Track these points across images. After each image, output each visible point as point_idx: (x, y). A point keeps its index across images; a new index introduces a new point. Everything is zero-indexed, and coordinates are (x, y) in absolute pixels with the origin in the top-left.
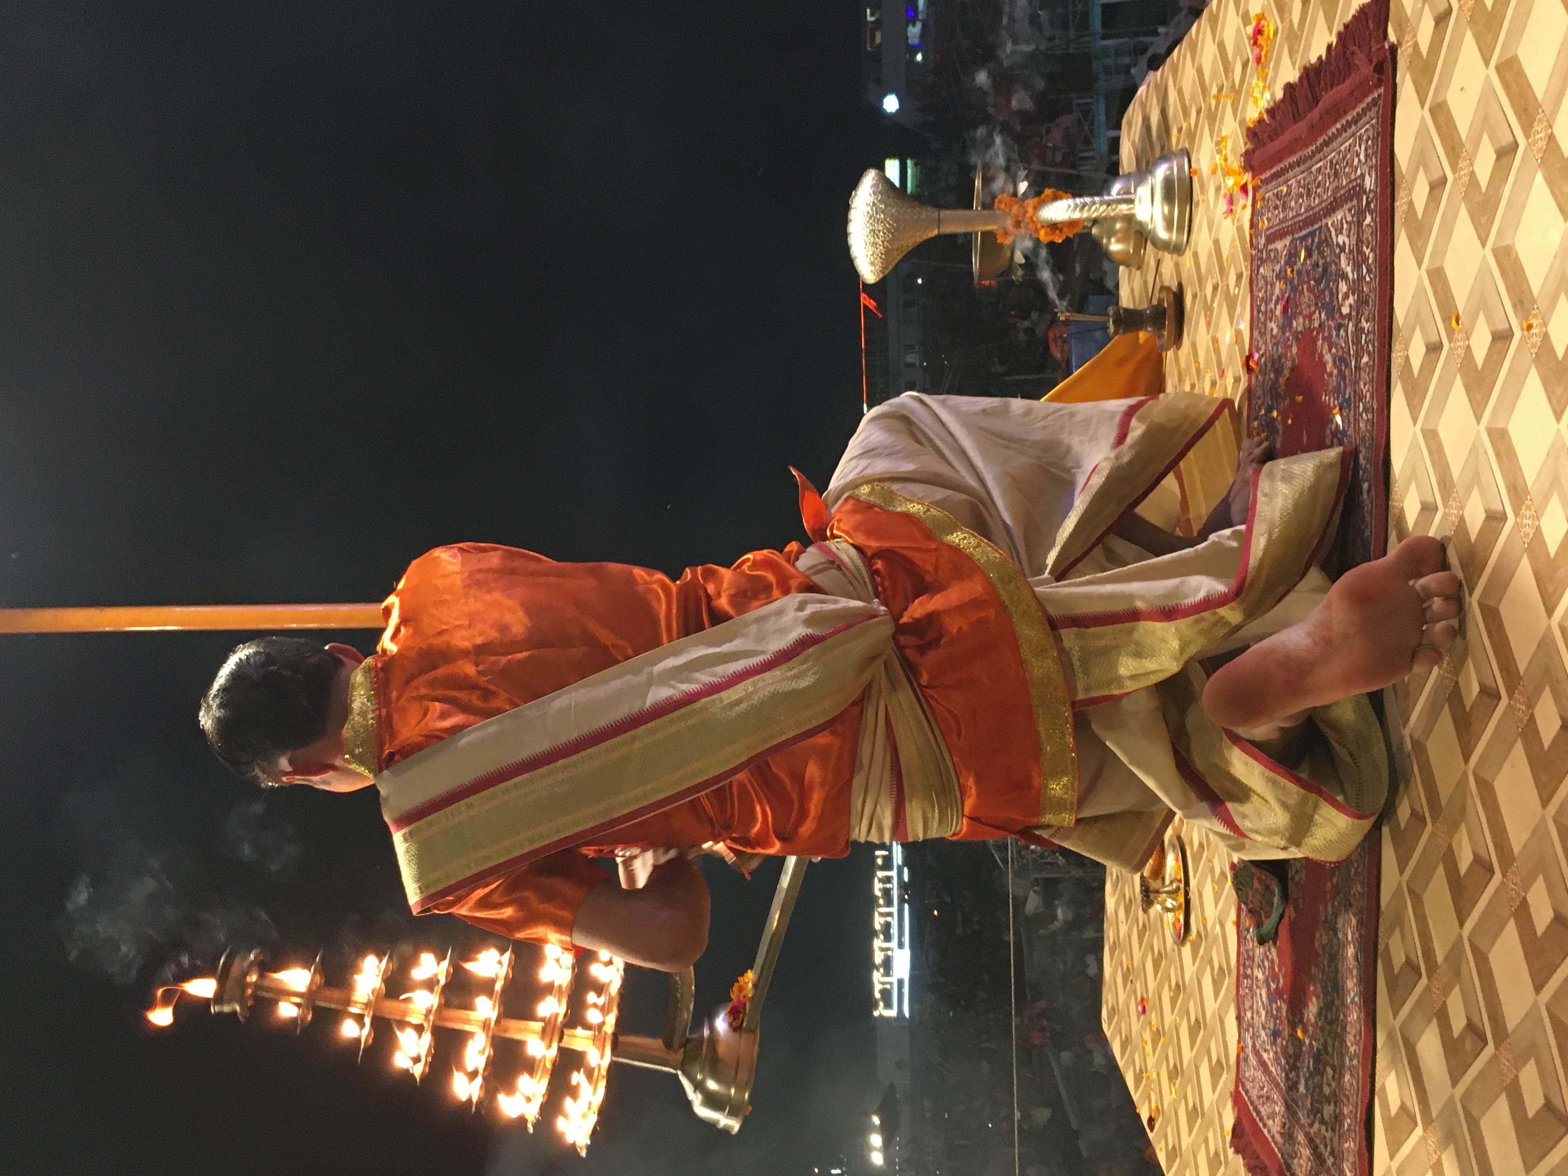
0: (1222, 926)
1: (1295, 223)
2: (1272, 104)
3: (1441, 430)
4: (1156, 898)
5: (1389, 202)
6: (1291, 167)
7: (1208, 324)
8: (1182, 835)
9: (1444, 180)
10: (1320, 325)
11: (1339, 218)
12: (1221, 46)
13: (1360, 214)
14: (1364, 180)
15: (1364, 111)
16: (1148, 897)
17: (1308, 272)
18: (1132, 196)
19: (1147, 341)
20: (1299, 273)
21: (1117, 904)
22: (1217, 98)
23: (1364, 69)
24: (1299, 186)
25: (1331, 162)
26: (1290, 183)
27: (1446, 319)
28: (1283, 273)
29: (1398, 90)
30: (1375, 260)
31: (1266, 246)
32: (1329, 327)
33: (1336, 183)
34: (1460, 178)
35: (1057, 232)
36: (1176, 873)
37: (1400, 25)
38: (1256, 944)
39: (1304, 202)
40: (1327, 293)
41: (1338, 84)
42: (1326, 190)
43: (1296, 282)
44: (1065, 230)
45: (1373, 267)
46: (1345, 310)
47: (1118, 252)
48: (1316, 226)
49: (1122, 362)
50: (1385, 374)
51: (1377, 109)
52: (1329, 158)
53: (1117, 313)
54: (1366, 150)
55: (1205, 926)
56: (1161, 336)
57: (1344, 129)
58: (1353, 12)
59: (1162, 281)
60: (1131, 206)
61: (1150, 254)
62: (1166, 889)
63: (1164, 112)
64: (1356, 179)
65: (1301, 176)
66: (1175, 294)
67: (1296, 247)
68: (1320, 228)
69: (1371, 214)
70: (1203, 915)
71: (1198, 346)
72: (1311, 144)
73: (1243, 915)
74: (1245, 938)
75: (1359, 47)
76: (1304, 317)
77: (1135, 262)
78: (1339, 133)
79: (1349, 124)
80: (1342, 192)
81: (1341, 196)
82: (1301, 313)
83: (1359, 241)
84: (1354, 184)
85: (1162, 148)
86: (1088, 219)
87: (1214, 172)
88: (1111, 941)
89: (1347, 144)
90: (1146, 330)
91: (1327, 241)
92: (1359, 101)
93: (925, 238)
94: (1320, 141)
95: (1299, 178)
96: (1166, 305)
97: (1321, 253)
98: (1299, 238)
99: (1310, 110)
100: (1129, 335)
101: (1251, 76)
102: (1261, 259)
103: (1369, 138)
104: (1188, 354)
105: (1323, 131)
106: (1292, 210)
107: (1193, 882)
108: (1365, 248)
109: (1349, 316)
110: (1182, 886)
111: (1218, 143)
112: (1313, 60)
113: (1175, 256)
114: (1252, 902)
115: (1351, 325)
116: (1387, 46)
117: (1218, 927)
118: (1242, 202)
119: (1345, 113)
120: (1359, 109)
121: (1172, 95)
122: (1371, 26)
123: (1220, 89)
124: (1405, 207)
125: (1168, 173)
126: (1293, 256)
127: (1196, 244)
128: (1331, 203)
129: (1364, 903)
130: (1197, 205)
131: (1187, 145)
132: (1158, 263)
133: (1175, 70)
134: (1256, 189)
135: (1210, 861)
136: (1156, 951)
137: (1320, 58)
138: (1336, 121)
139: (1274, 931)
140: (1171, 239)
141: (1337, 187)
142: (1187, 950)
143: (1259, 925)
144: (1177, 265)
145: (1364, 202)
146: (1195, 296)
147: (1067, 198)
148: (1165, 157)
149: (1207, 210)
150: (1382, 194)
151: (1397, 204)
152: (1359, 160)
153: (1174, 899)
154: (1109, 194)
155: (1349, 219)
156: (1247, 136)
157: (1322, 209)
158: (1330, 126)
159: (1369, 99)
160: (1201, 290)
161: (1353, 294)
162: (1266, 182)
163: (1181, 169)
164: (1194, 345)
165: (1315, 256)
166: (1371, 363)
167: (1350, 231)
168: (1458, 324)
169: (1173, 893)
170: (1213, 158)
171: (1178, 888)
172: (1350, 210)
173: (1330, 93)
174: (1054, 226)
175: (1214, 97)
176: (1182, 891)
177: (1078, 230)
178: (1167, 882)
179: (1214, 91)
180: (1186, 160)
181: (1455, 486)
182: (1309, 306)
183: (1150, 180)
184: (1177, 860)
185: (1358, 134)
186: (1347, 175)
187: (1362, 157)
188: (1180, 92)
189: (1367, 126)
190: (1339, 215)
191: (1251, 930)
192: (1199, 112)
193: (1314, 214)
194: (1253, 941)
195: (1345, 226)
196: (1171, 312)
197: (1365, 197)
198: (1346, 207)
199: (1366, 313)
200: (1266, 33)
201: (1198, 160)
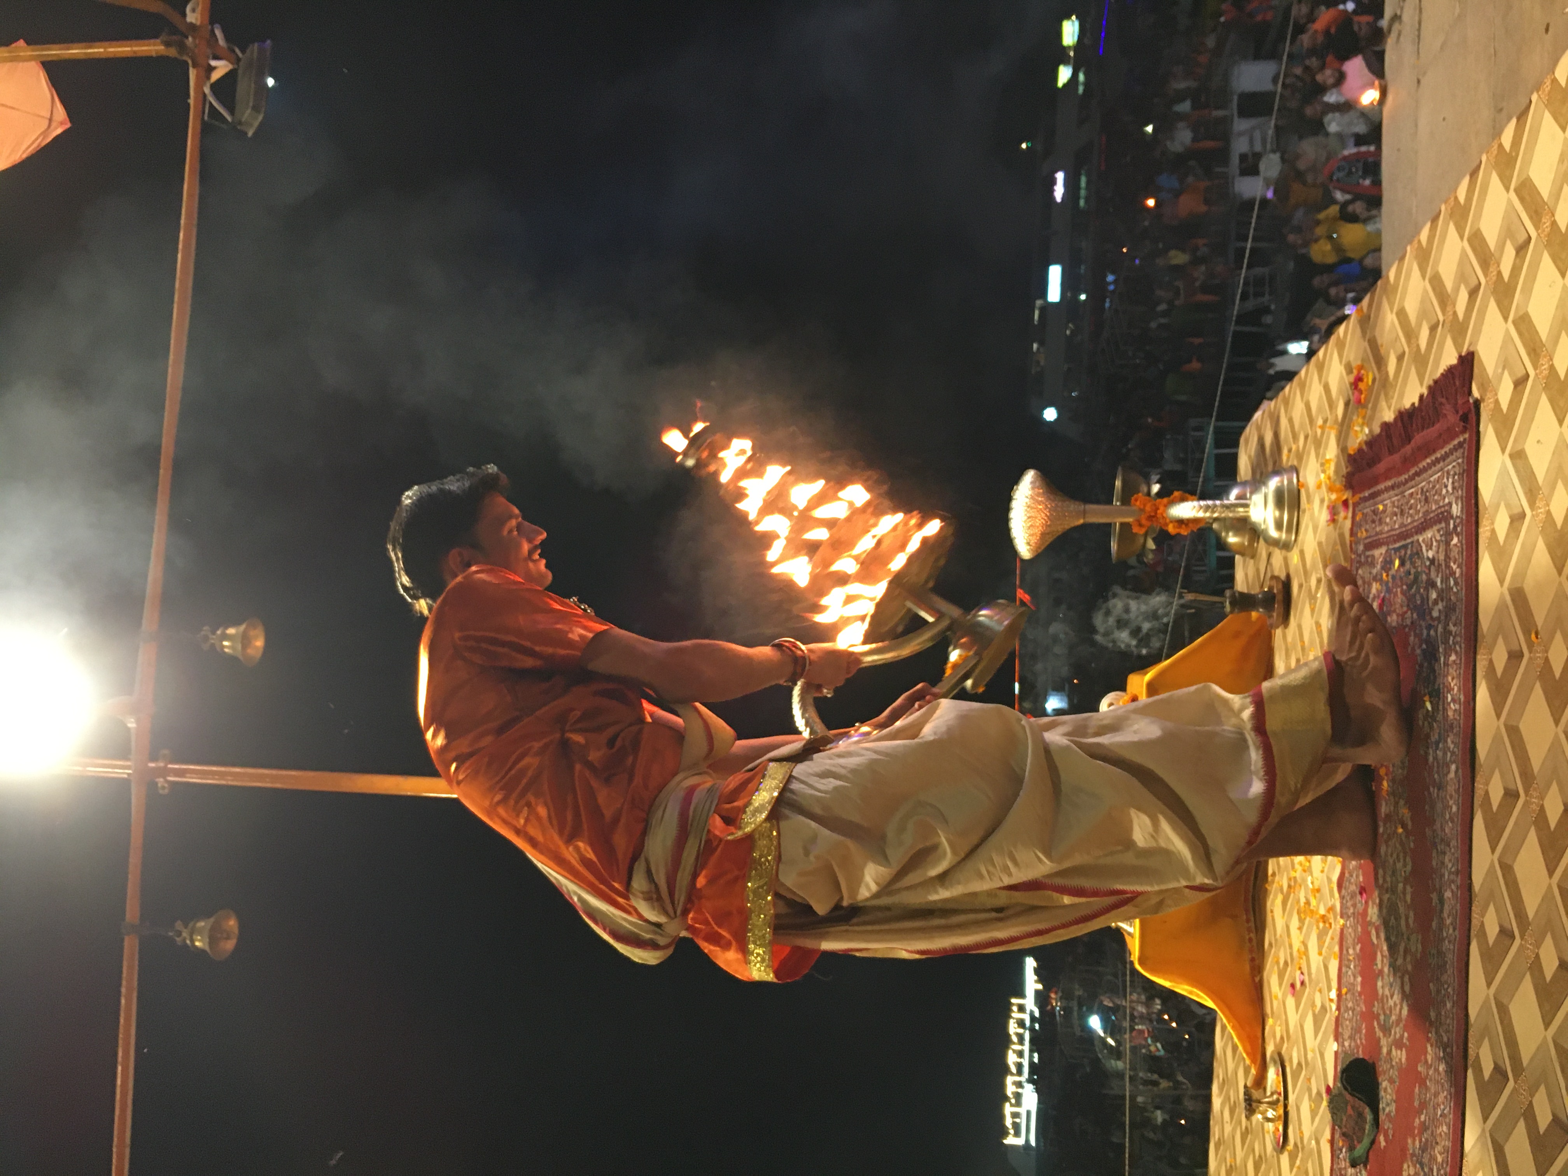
0: (1318, 1142)
1: (1390, 537)
2: (1370, 437)
3: (1522, 727)
4: (1258, 1107)
5: (1474, 528)
6: (1387, 489)
7: (1313, 611)
8: (1283, 1052)
9: (1523, 515)
10: (1412, 623)
11: (1429, 536)
12: (1327, 388)
13: (1448, 535)
14: (1451, 507)
15: (1451, 452)
16: (1250, 1105)
17: (1401, 578)
18: (1248, 502)
19: (1258, 619)
20: (1394, 577)
21: (1223, 1105)
22: (1322, 427)
23: (1452, 418)
24: (1394, 506)
25: (1422, 489)
26: (1385, 502)
27: (1527, 633)
28: (1379, 577)
29: (1482, 436)
30: (1461, 574)
31: (1364, 551)
32: (1421, 626)
33: (1426, 508)
34: (1538, 515)
35: (1183, 526)
36: (1278, 1087)
37: (1482, 385)
38: (1348, 1164)
39: (1398, 520)
40: (1418, 597)
41: (1428, 428)
42: (1418, 512)
43: (1390, 585)
44: (1190, 525)
45: (1459, 580)
46: (1435, 614)
47: (1235, 544)
48: (1409, 541)
49: (1237, 635)
50: (1471, 672)
51: (1462, 450)
52: (1420, 486)
53: (1233, 596)
54: (1453, 483)
55: (1302, 1139)
56: (1271, 617)
57: (1434, 463)
58: (1441, 370)
59: (1272, 571)
60: (1247, 509)
61: (1262, 548)
62: (1267, 1100)
63: (1276, 435)
64: (1444, 506)
65: (1396, 498)
66: (1283, 582)
67: (1390, 556)
68: (1412, 542)
69: (1458, 535)
70: (1300, 1129)
71: (1304, 627)
72: (1404, 473)
73: (1337, 1136)
74: (1339, 1158)
75: (1447, 399)
76: (1398, 615)
77: (1250, 552)
78: (1430, 466)
79: (1438, 461)
80: (1432, 515)
81: (1430, 519)
82: (1395, 611)
83: (1447, 557)
84: (1443, 509)
85: (1275, 463)
86: (1210, 518)
87: (1319, 487)
88: (1217, 1137)
89: (1436, 476)
90: (1258, 611)
91: (1418, 554)
92: (1446, 442)
93: (1072, 525)
94: (1412, 471)
95: (1393, 499)
96: (1275, 591)
97: (1413, 564)
98: (1394, 549)
99: (1403, 445)
100: (1243, 614)
101: (1353, 414)
102: (1359, 562)
103: (1455, 474)
104: (1294, 634)
105: (1415, 463)
106: (1387, 524)
107: (1292, 1097)
108: (1452, 564)
109: (1438, 618)
110: (1282, 1098)
111: (1322, 465)
112: (1407, 405)
113: (1284, 552)
114: (1345, 1126)
115: (1440, 627)
116: (1471, 401)
117: (1313, 1142)
118: (1342, 514)
119: (1434, 451)
120: (1447, 449)
121: (1284, 422)
122: (1457, 383)
123: (1325, 421)
124: (1488, 534)
125: (1279, 484)
126: (1387, 564)
127: (1303, 543)
128: (1422, 523)
129: (1448, 1144)
130: (1304, 511)
131: (1295, 463)
132: (1269, 556)
133: (1286, 402)
134: (1355, 505)
135: (1309, 1080)
136: (1257, 1154)
137: (1413, 404)
138: (1426, 457)
139: (1365, 1155)
140: (1281, 537)
141: (1427, 511)
142: (1285, 1158)
143: (1351, 1149)
144: (1286, 560)
145: (1452, 526)
146: (1301, 586)
147: (1192, 500)
148: (1277, 472)
149: (1312, 515)
150: (1468, 521)
151: (1481, 530)
152: (1447, 491)
153: (1274, 1110)
154: (1228, 499)
155: (1438, 538)
156: (1349, 461)
157: (1414, 527)
158: (1421, 461)
159: (1456, 442)
160: (1306, 582)
161: (1442, 601)
162: (1365, 499)
163: (1290, 481)
164: (1300, 627)
165: (1408, 565)
166: (1458, 662)
167: (1439, 548)
168: (1537, 638)
169: (1273, 1104)
170: (1318, 475)
171: (1278, 1100)
172: (1439, 531)
173: (1421, 434)
174: (1181, 522)
175: (1320, 427)
176: (1281, 1103)
177: (1202, 525)
178: (1268, 1093)
179: (1320, 422)
180: (1295, 476)
181: (1535, 778)
182: (1402, 606)
183: (1264, 489)
184: (1278, 1075)
185: (1446, 469)
186: (1437, 502)
187: (1450, 488)
188: (1291, 421)
189: (1454, 464)
190: (1429, 534)
191: (1344, 1150)
192: (1306, 437)
193: (1407, 531)
194: (1345, 1160)
195: (1435, 544)
196: (1279, 597)
197: (1452, 522)
198: (1435, 528)
199: (1454, 618)
200: (1365, 380)
201: (1305, 477)
